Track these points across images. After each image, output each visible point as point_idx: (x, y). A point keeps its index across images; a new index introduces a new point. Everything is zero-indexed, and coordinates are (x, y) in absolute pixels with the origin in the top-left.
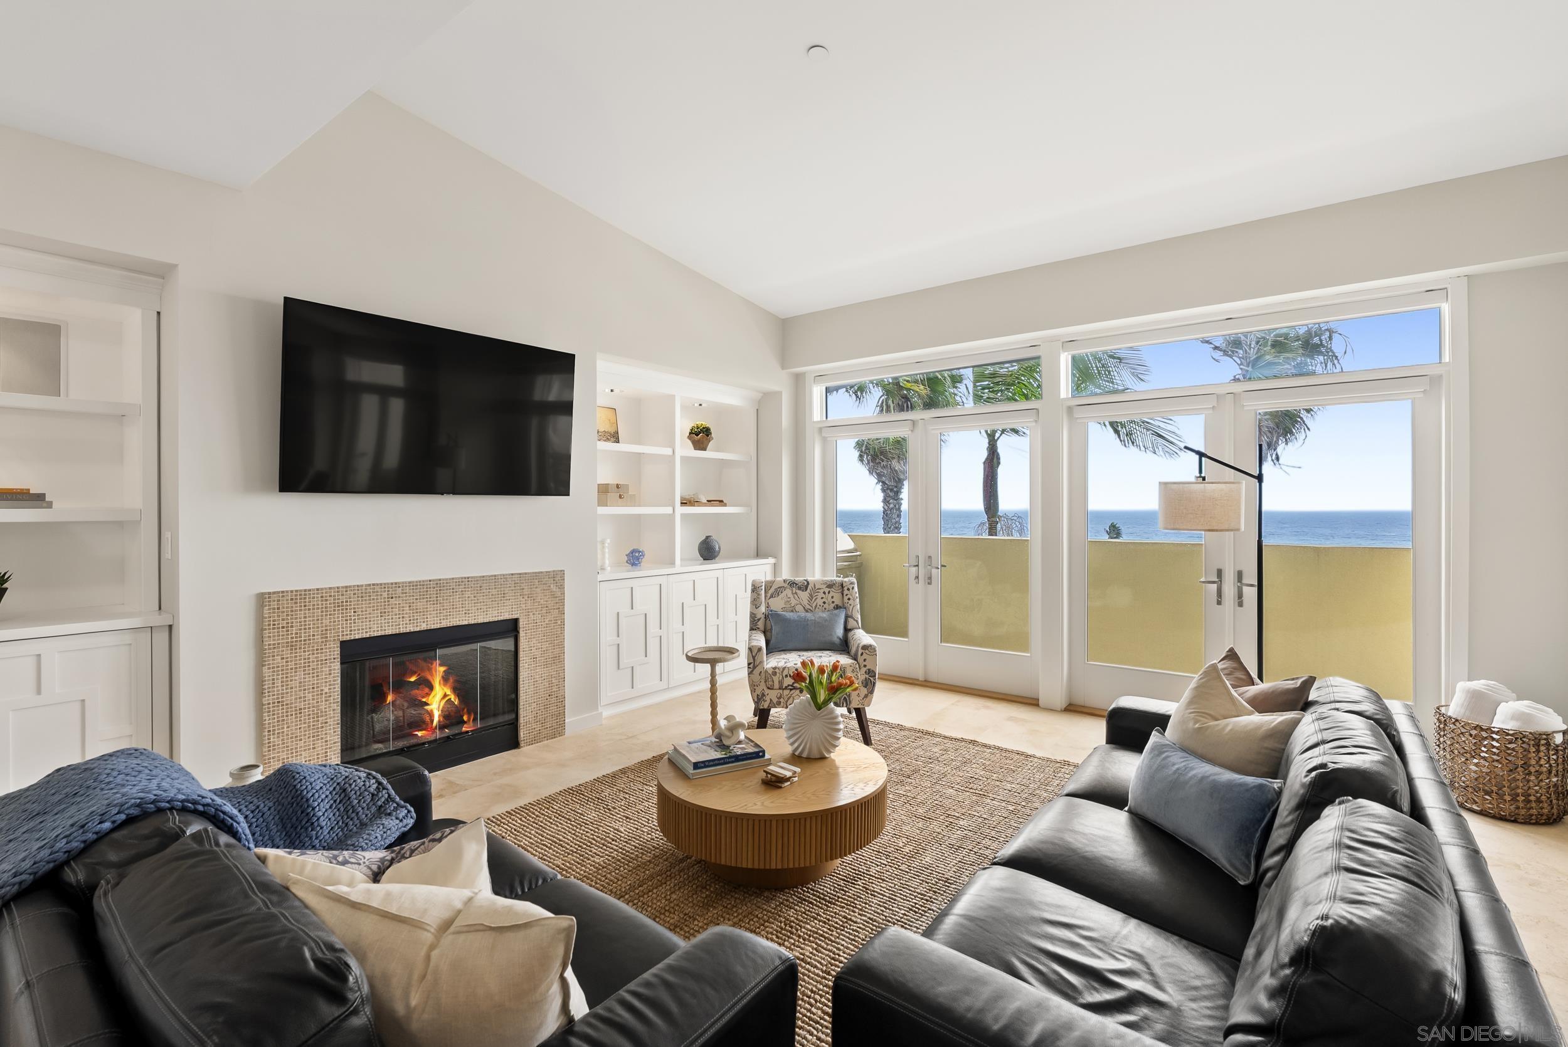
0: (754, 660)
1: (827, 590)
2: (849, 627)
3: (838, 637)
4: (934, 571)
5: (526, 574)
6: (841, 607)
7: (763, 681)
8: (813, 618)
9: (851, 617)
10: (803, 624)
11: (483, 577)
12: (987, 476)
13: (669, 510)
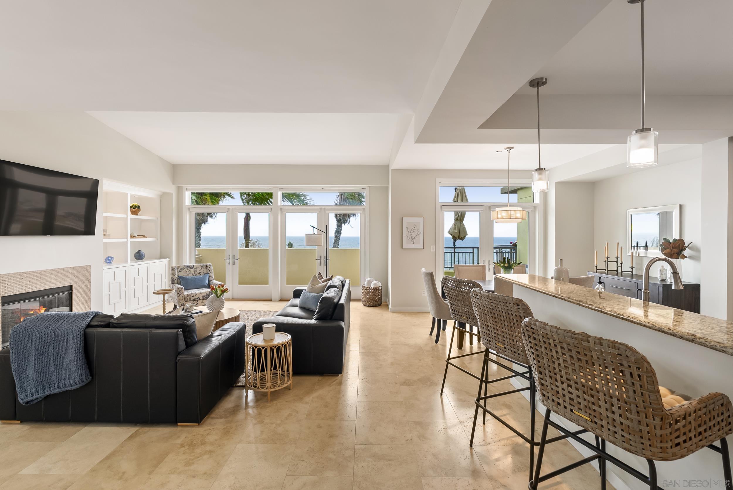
0: (180, 292)
1: (201, 268)
2: (210, 280)
3: (207, 284)
4: (236, 260)
5: (75, 267)
6: (206, 274)
7: (183, 299)
8: (197, 278)
9: (211, 277)
10: (194, 280)
11: (59, 269)
12: (246, 224)
13: (125, 240)
